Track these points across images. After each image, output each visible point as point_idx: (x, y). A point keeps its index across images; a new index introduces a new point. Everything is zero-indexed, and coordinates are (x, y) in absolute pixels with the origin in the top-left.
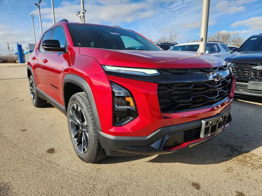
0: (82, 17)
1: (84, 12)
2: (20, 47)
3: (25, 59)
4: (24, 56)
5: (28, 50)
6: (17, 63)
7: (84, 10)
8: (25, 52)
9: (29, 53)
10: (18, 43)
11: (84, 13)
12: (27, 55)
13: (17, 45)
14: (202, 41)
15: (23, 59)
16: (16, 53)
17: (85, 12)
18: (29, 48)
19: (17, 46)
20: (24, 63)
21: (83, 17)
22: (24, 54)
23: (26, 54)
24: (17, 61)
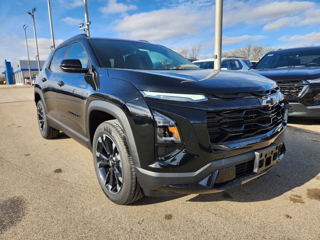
0: (85, 30)
1: (88, 23)
2: (8, 64)
3: (15, 79)
4: (13, 76)
5: (20, 68)
6: (4, 84)
7: (88, 22)
8: (15, 71)
9: (20, 72)
10: (6, 60)
11: (88, 25)
12: (18, 74)
13: (5, 61)
14: (216, 58)
15: (13, 79)
16: (4, 72)
17: (90, 24)
18: (20, 66)
19: (5, 63)
20: (13, 84)
21: (87, 29)
22: (13, 73)
23: (16, 73)
24: (4, 82)
